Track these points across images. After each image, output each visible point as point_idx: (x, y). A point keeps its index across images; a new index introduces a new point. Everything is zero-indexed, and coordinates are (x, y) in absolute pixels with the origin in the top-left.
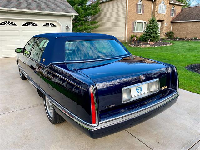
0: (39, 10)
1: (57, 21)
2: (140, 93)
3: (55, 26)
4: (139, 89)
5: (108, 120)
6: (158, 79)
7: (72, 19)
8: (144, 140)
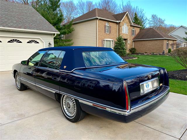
1: (40, 38)
2: (148, 89)
3: (38, 43)
4: (147, 85)
5: (136, 107)
7: (53, 37)
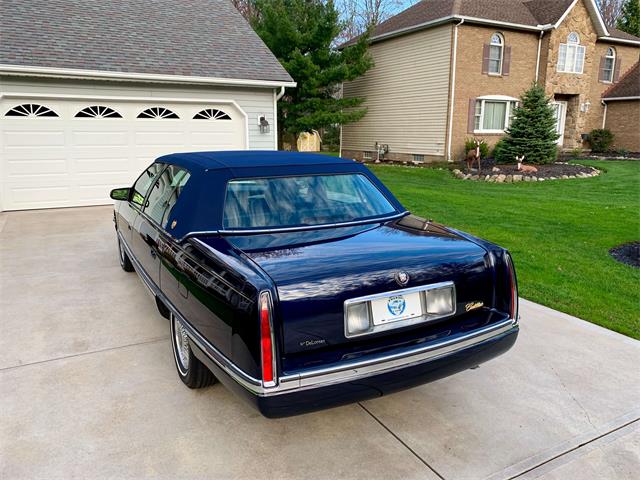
0: (184, 74)
1: (235, 103)
2: (399, 316)
3: (227, 117)
4: (397, 305)
5: (302, 375)
6: (451, 283)
7: (276, 98)
8: (412, 440)
